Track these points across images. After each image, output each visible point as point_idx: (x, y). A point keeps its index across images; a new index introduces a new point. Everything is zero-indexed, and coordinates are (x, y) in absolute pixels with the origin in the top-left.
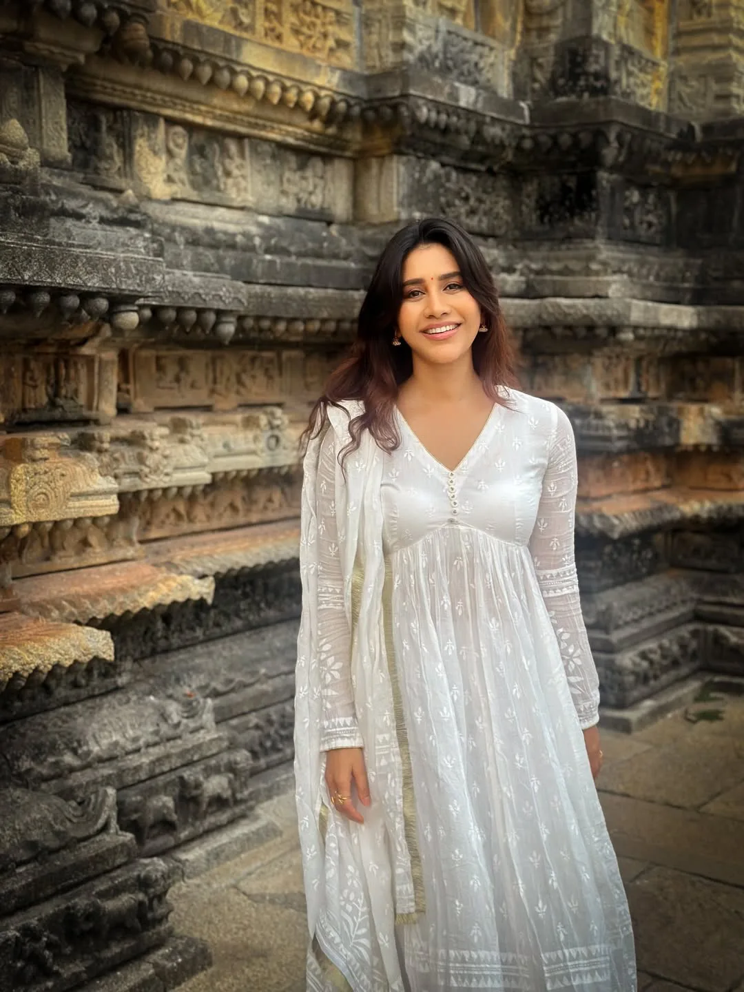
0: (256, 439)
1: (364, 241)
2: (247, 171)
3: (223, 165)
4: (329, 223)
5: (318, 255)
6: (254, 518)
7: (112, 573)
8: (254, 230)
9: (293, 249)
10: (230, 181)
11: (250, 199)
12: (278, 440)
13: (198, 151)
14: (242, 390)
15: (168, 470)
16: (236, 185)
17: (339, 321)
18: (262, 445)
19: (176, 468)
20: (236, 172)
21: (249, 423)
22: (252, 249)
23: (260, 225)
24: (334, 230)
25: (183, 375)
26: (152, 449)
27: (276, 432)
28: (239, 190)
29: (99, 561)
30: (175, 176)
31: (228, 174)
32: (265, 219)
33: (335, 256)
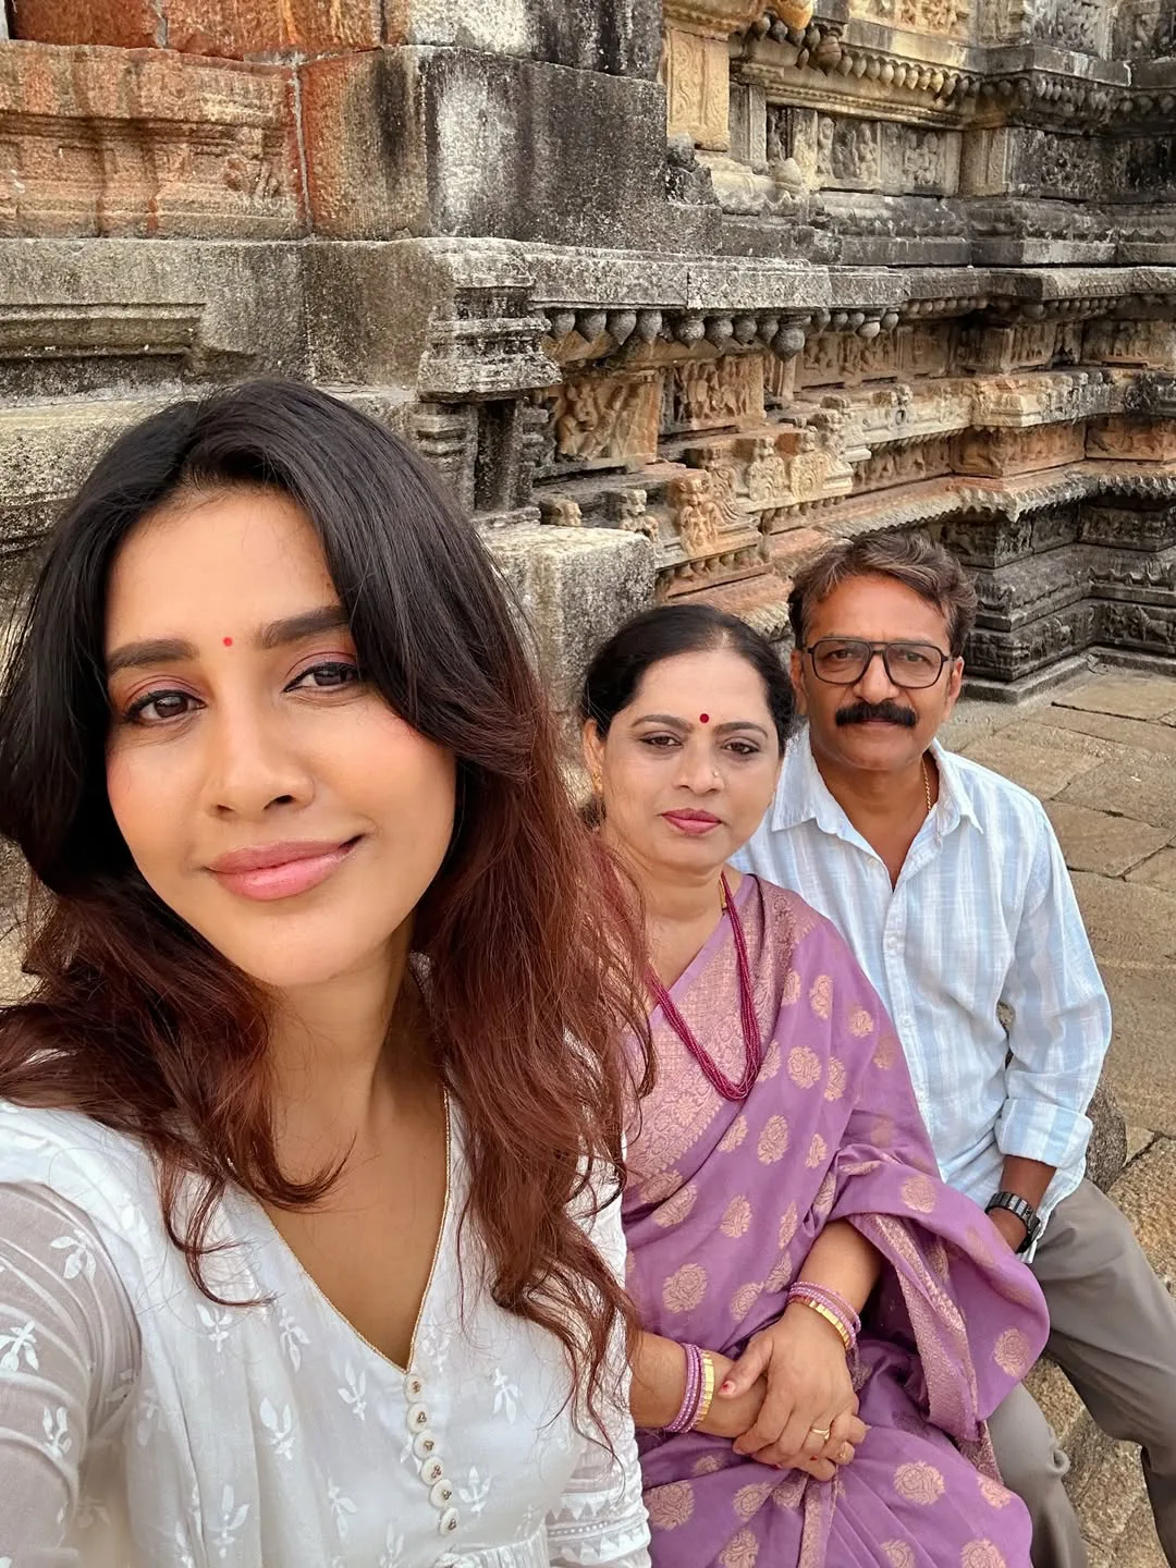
0: (887, 415)
1: (971, 215)
2: (877, 155)
3: (858, 149)
4: (939, 198)
5: (937, 234)
6: (873, 485)
7: (792, 538)
8: (886, 214)
9: (917, 229)
10: (864, 166)
11: (877, 182)
12: (903, 413)
13: (841, 139)
14: (865, 367)
15: (843, 449)
16: (868, 169)
17: (960, 299)
18: (891, 420)
19: (848, 447)
20: (869, 157)
21: (880, 399)
22: (888, 234)
23: (887, 206)
24: (944, 202)
25: (822, 355)
26: (832, 430)
27: (903, 408)
28: (870, 173)
29: (783, 529)
30: (823, 167)
31: (862, 159)
32: (889, 200)
33: (950, 234)
